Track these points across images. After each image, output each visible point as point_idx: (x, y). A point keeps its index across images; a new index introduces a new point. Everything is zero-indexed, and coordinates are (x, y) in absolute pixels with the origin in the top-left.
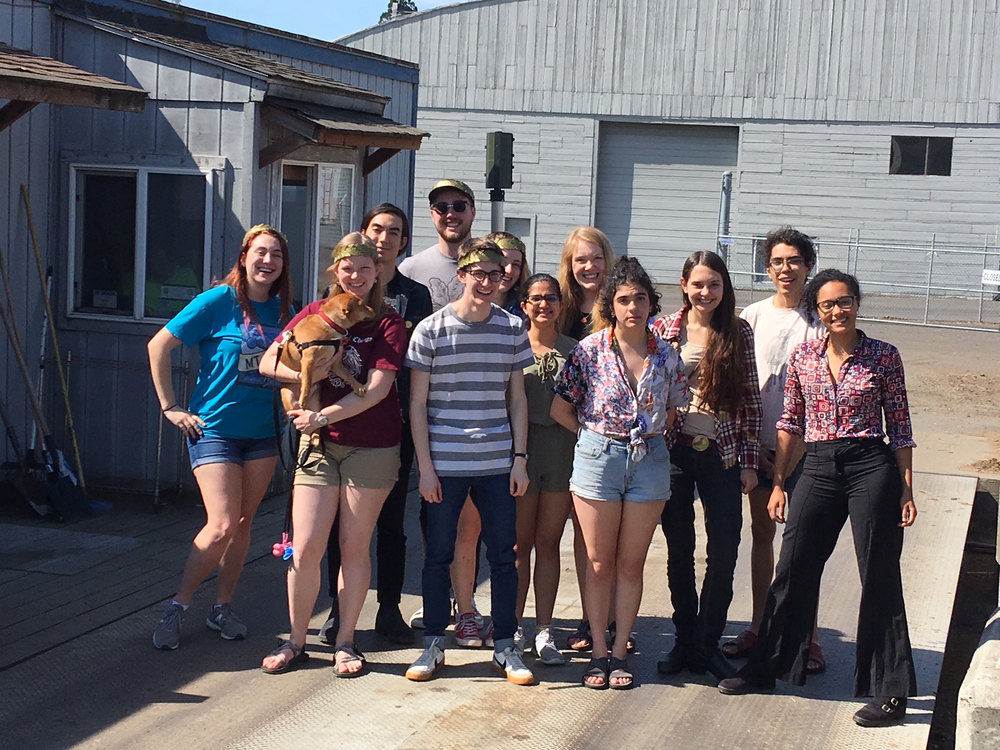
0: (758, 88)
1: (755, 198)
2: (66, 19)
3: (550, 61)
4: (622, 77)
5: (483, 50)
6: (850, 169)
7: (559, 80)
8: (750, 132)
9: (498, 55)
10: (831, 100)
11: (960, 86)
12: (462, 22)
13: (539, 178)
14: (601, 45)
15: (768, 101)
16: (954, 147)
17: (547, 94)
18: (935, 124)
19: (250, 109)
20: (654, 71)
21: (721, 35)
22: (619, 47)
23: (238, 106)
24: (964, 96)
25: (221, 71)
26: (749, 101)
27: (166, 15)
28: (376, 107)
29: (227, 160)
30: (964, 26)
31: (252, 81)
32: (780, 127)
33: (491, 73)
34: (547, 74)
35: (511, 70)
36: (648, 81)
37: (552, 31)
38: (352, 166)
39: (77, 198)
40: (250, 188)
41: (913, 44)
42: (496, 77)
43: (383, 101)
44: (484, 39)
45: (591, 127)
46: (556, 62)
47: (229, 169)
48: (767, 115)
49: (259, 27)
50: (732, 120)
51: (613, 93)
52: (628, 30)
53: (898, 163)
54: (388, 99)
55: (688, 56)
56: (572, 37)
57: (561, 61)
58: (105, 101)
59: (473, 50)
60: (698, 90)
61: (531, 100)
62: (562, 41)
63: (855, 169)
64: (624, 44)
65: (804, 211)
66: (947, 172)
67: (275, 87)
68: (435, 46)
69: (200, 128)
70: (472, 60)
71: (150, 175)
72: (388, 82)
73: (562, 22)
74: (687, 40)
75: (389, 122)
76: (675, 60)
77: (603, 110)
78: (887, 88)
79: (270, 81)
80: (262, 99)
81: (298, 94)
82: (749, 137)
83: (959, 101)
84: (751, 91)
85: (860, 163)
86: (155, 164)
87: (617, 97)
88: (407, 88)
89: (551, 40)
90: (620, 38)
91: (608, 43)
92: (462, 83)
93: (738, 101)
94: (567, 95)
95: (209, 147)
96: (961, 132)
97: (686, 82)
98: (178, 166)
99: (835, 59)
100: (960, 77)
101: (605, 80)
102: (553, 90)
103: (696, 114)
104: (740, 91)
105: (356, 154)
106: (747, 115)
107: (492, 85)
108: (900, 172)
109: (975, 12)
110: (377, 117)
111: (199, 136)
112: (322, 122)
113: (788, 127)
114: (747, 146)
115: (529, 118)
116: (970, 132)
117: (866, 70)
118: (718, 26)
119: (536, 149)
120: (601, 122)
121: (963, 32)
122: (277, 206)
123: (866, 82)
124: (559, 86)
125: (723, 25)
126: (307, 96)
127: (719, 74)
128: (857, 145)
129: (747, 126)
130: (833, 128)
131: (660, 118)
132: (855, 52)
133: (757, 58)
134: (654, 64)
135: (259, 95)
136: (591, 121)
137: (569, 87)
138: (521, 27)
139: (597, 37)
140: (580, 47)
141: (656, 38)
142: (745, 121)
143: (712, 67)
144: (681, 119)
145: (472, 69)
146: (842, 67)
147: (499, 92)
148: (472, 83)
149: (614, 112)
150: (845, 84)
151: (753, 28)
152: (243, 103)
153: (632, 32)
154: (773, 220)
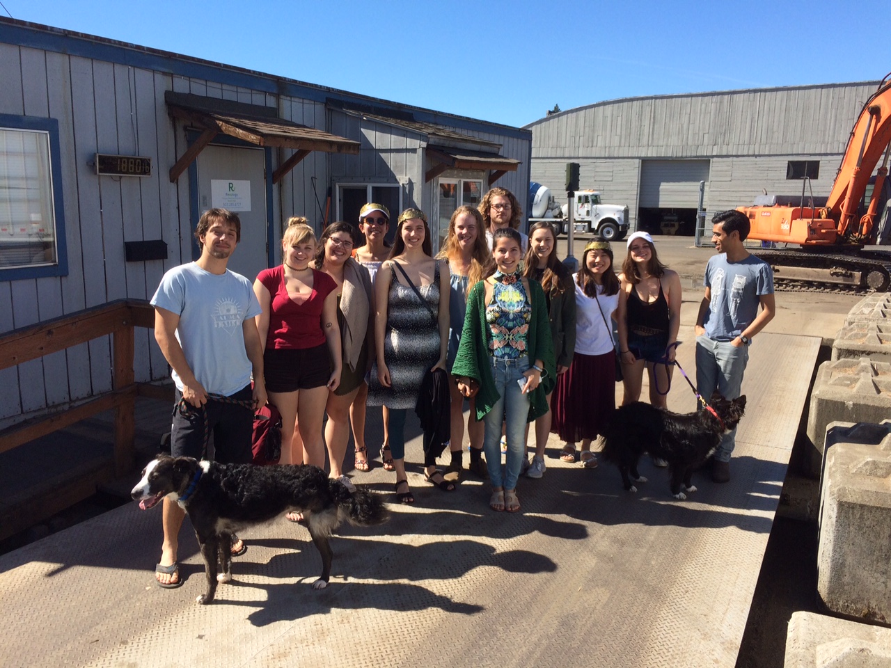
0: (720, 141)
1: (717, 193)
2: (332, 110)
3: (619, 133)
4: (653, 139)
5: (587, 129)
6: (766, 178)
7: (623, 141)
8: (716, 162)
9: (593, 131)
10: (757, 145)
11: (824, 135)
12: (577, 117)
13: (612, 188)
14: (643, 124)
15: (725, 147)
16: (820, 165)
17: (617, 148)
18: (811, 155)
19: (420, 151)
20: (668, 135)
21: (702, 116)
22: (652, 124)
23: (414, 151)
24: (826, 140)
25: (405, 133)
26: (715, 147)
27: (390, 108)
28: (494, 150)
29: (409, 178)
30: (827, 104)
31: (421, 137)
32: (731, 159)
33: (590, 140)
34: (617, 138)
35: (600, 138)
36: (665, 140)
37: (619, 119)
38: (482, 181)
39: (340, 200)
40: (421, 192)
41: (800, 115)
42: (592, 141)
43: (498, 146)
44: (587, 124)
45: (637, 163)
46: (621, 133)
47: (411, 183)
48: (724, 153)
49: (443, 113)
50: (707, 156)
51: (648, 146)
52: (656, 116)
53: (791, 174)
54: (501, 145)
55: (685, 126)
56: (629, 121)
57: (623, 132)
58: (335, 148)
59: (582, 129)
60: (690, 143)
61: (609, 151)
62: (624, 122)
63: (769, 177)
64: (654, 123)
65: (742, 199)
66: (817, 178)
67: (433, 140)
68: (564, 128)
69: (396, 163)
70: (582, 134)
71: (373, 188)
73: (624, 114)
74: (685, 119)
75: (502, 157)
76: (679, 129)
77: (643, 155)
78: (786, 138)
79: (429, 136)
80: (425, 146)
81: (447, 143)
82: (715, 165)
83: (823, 142)
84: (717, 142)
85: (771, 175)
86: (375, 182)
87: (650, 148)
88: (526, 143)
89: (619, 123)
90: (652, 120)
91: (646, 123)
92: (577, 145)
93: (710, 147)
94: (626, 148)
95: (401, 173)
96: (824, 158)
97: (684, 139)
98: (385, 183)
99: (760, 125)
100: (825, 131)
101: (645, 140)
102: (620, 146)
103: (689, 154)
104: (711, 142)
105: (483, 174)
106: (714, 154)
107: (591, 145)
108: (793, 178)
109: (833, 98)
110: (496, 155)
111: (396, 167)
112: (457, 157)
113: (735, 159)
114: (714, 169)
115: (608, 160)
116: (830, 158)
117: (775, 129)
118: (700, 112)
119: (611, 174)
120: (642, 161)
121: (826, 109)
123: (776, 135)
124: (622, 144)
125: (703, 110)
127: (701, 134)
128: (770, 166)
129: (715, 159)
130: (758, 159)
131: (672, 157)
132: (770, 121)
133: (720, 126)
134: (669, 132)
135: (424, 144)
136: (638, 160)
137: (627, 144)
138: (605, 117)
139: (641, 120)
140: (633, 125)
141: (670, 118)
142: (713, 157)
143: (697, 132)
144: (682, 157)
145: (581, 138)
146: (763, 129)
147: (594, 148)
148: (581, 145)
149: (649, 155)
150: (764, 136)
151: (719, 111)
152: (416, 149)
153: (658, 116)
154: (726, 203)
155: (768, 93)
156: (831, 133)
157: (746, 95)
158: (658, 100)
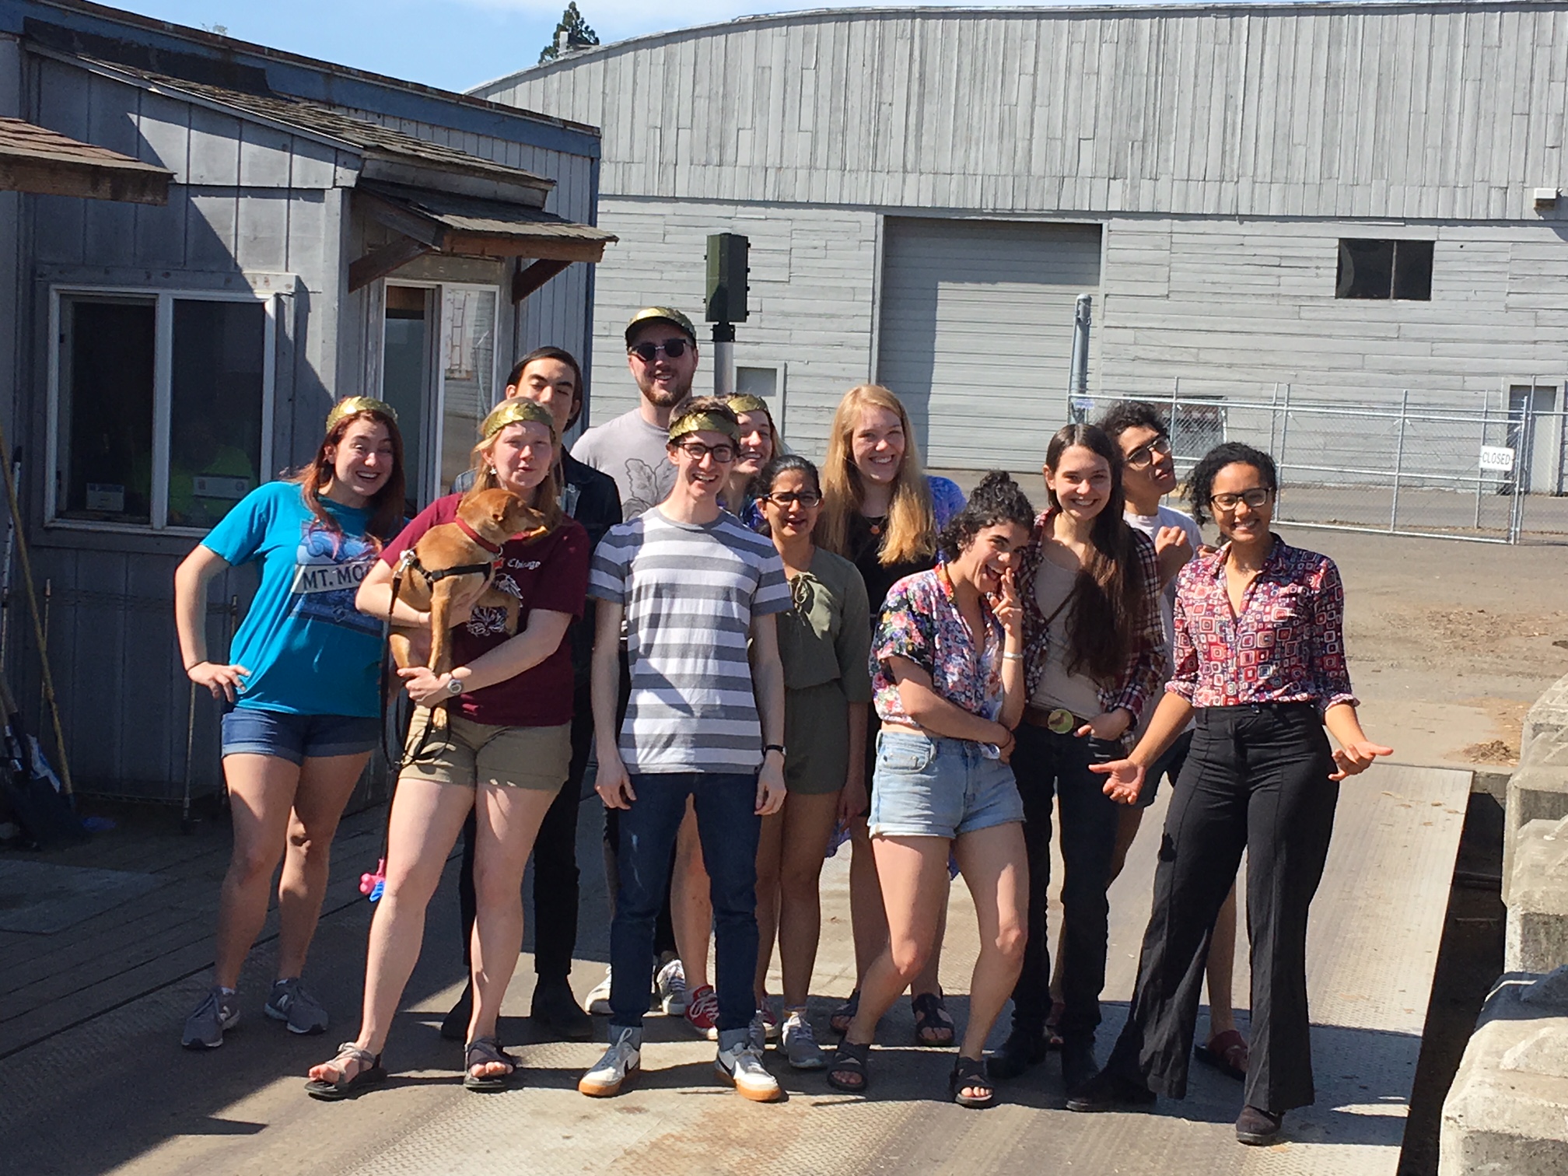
0: (1131, 165)
1: (1127, 335)
2: (44, 58)
3: (807, 122)
4: (919, 148)
5: (702, 104)
6: (1275, 290)
7: (822, 150)
8: (1123, 232)
9: (724, 113)
10: (1245, 184)
11: (1444, 161)
12: (668, 61)
13: (790, 305)
14: (886, 98)
15: (1146, 184)
16: (1436, 255)
17: (802, 174)
18: (1407, 220)
19: (334, 198)
20: (969, 140)
21: (1074, 82)
22: (914, 100)
23: (315, 194)
24: (1451, 176)
25: (289, 140)
26: (1117, 185)
27: (203, 52)
28: (531, 196)
29: (298, 279)
30: (1449, 68)
31: (338, 155)
32: (1165, 224)
33: (714, 141)
34: (802, 142)
35: (746, 136)
36: (960, 153)
37: (809, 76)
38: (495, 288)
39: (62, 338)
40: (334, 323)
41: (1372, 95)
42: (722, 147)
43: (543, 186)
44: (703, 88)
45: (871, 225)
46: (816, 124)
47: (301, 292)
48: (1144, 207)
49: (348, 70)
50: (1090, 213)
51: (905, 171)
52: (928, 74)
53: (1349, 279)
54: (551, 182)
55: (1022, 113)
56: (841, 86)
57: (823, 122)
58: (106, 187)
59: (686, 106)
60: (1037, 167)
61: (777, 183)
62: (825, 90)
63: (1282, 290)
64: (921, 96)
65: (1204, 356)
66: (1425, 295)
67: (374, 165)
68: (626, 99)
69: (255, 229)
70: (685, 121)
71: (177, 302)
72: (552, 155)
73: (826, 62)
74: (1020, 89)
75: (553, 218)
76: (1002, 120)
77: (888, 200)
78: (1331, 163)
79: (367, 154)
80: (353, 184)
81: (411, 175)
82: (1118, 240)
83: (1442, 184)
84: (1120, 169)
85: (1291, 281)
86: (185, 286)
87: (911, 178)
88: (582, 165)
89: (808, 90)
90: (915, 87)
91: (897, 94)
92: (669, 156)
93: (1100, 185)
94: (834, 176)
95: (270, 259)
96: (1446, 232)
97: (1020, 154)
98: (219, 289)
99: (1251, 121)
100: (1445, 148)
101: (893, 152)
102: (811, 168)
103: (1035, 205)
104: (1103, 168)
105: (501, 269)
106: (1114, 206)
107: (716, 160)
108: (1351, 295)
109: (1467, 46)
110: (534, 212)
111: (255, 241)
112: (446, 219)
113: (1178, 225)
114: (1114, 255)
115: (773, 212)
116: (1461, 232)
117: (1298, 135)
118: (1068, 69)
119: (785, 259)
120: (886, 217)
121: (1448, 77)
122: (377, 350)
123: (1300, 154)
124: (821, 163)
125: (1075, 64)
126: (423, 178)
127: (1071, 142)
128: (1285, 252)
129: (1116, 223)
130: (1248, 227)
131: (980, 211)
132: (1280, 110)
133: (1130, 117)
134: (969, 127)
135: (348, 177)
136: (872, 215)
137: (836, 162)
138: (761, 69)
139: (880, 85)
140: (854, 100)
141: (972, 87)
142: (1110, 214)
143: (1059, 134)
144: (1012, 212)
145: (684, 135)
146: (1261, 132)
147: (727, 170)
148: (684, 157)
149: (907, 203)
150: (1265, 157)
151: (1124, 70)
152: (323, 190)
153: (935, 77)
154: (1155, 369)
155: (1272, 21)
156: (1464, 159)
157: (1209, 21)
158: (932, 22)
